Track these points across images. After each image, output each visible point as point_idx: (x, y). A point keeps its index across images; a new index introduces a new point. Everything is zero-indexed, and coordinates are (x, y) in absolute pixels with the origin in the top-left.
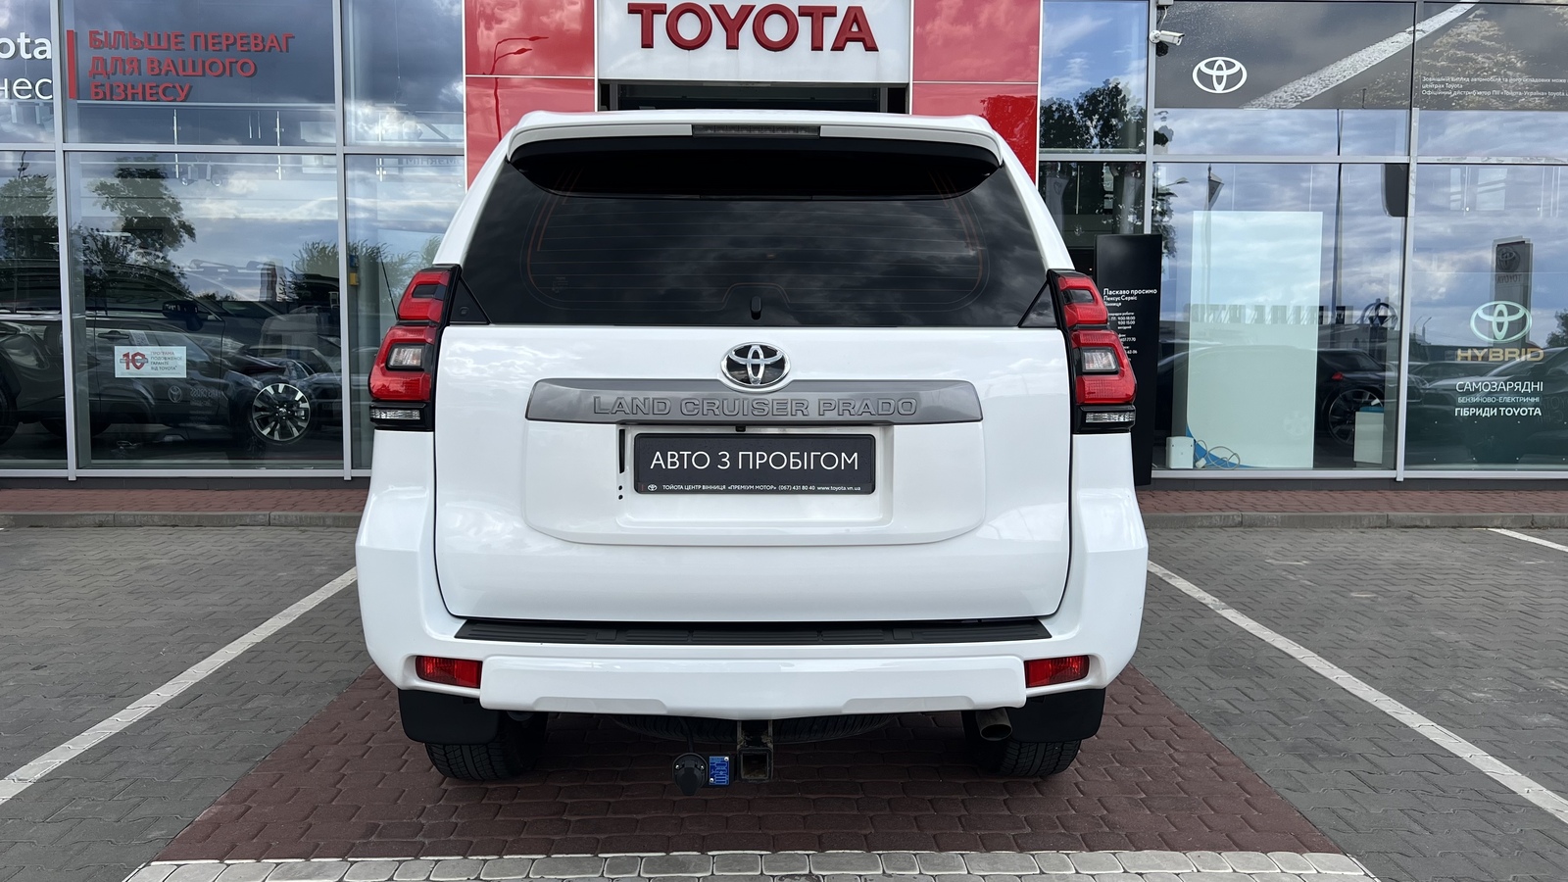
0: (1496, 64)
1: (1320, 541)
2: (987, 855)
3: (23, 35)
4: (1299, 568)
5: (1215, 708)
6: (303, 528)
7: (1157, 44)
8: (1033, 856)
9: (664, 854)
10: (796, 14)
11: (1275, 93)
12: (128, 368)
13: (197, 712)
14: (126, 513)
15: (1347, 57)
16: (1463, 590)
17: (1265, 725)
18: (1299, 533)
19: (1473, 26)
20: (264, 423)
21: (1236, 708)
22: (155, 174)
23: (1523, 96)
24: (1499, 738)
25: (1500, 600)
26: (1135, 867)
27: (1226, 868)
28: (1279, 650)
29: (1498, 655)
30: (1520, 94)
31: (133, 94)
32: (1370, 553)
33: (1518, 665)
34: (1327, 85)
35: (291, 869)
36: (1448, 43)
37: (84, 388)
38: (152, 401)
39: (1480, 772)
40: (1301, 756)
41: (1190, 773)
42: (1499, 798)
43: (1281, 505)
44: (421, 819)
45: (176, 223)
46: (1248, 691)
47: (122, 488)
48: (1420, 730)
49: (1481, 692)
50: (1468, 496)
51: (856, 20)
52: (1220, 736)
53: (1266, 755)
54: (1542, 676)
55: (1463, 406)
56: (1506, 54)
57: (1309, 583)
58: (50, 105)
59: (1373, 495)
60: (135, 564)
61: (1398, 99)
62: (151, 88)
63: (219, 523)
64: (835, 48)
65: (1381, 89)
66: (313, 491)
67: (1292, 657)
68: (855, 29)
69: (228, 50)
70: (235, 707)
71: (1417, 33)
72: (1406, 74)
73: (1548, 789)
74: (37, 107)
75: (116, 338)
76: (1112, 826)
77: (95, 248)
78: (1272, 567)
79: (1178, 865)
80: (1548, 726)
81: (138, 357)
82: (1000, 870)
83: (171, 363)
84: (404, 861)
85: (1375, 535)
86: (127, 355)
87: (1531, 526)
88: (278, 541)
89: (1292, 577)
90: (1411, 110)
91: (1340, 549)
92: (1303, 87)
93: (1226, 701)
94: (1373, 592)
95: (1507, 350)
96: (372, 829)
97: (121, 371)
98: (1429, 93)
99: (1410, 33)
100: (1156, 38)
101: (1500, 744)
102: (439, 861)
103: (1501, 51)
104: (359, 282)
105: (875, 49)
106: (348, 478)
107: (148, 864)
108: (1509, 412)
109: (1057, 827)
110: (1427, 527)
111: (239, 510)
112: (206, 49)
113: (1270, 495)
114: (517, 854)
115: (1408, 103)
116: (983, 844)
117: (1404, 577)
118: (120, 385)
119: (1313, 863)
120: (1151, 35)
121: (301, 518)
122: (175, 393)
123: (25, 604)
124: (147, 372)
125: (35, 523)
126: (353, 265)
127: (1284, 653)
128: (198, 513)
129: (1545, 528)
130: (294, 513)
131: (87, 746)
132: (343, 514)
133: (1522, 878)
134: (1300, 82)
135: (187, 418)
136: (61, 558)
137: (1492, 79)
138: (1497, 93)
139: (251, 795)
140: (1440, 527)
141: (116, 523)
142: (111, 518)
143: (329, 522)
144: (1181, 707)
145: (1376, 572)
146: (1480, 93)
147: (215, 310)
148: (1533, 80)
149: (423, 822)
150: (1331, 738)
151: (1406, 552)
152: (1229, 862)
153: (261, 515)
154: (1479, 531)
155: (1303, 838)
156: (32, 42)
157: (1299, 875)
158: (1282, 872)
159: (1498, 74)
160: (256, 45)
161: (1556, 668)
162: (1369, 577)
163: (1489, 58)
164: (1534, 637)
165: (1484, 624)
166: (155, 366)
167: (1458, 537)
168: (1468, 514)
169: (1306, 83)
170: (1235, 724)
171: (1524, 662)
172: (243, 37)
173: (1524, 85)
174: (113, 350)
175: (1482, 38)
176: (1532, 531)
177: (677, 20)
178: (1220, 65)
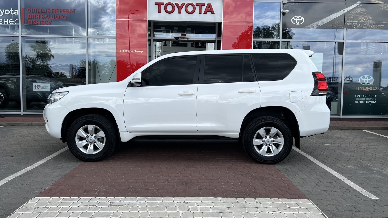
0: (365, 18)
2: (226, 198)
3: (12, 9)
4: (313, 138)
5: (286, 168)
7: (283, 13)
8: (236, 199)
9: (152, 197)
10: (195, 5)
11: (311, 25)
12: (36, 89)
13: (48, 166)
14: (34, 123)
15: (328, 16)
16: (352, 144)
17: (297, 172)
19: (359, 9)
21: (291, 168)
22: (45, 43)
23: (372, 26)
24: (351, 176)
25: (360, 146)
26: (259, 201)
27: (280, 202)
28: (304, 156)
29: (356, 158)
31: (38, 23)
32: (331, 135)
33: (360, 160)
34: (324, 23)
35: (66, 199)
36: (353, 13)
37: (25, 93)
38: (41, 96)
39: (345, 183)
40: (304, 179)
41: (277, 182)
42: (348, 188)
45: (50, 55)
46: (294, 165)
47: (33, 117)
48: (333, 174)
49: (350, 166)
50: (358, 122)
51: (209, 7)
52: (286, 174)
53: (295, 178)
54: (365, 163)
55: (357, 100)
56: (367, 16)
57: (315, 142)
58: (18, 26)
59: (334, 122)
60: (36, 134)
61: (341, 26)
62: (42, 22)
64: (204, 13)
65: (337, 24)
67: (307, 158)
68: (209, 9)
69: (60, 13)
71: (346, 10)
72: (343, 20)
73: (360, 187)
74: (15, 26)
75: (33, 82)
76: (256, 193)
77: (30, 61)
78: (307, 138)
79: (269, 201)
80: (364, 173)
82: (228, 201)
83: (46, 87)
84: (92, 198)
85: (334, 131)
86: (36, 85)
89: (311, 140)
90: (344, 29)
92: (318, 23)
93: (289, 167)
94: (330, 144)
95: (368, 87)
96: (85, 191)
97: (34, 89)
98: (349, 25)
99: (344, 10)
100: (282, 11)
102: (100, 198)
104: (91, 68)
105: (214, 14)
107: (34, 198)
108: (368, 102)
109: (243, 193)
110: (347, 129)
112: (55, 13)
114: (118, 197)
115: (343, 27)
117: (338, 140)
118: (34, 93)
119: (301, 201)
120: (281, 11)
122: (47, 94)
123: (9, 143)
124: (40, 89)
125: (13, 125)
126: (89, 64)
129: (375, 130)
131: (22, 173)
134: (317, 22)
136: (18, 133)
137: (364, 22)
138: (365, 25)
139: (59, 184)
140: (350, 129)
141: (32, 125)
142: (31, 124)
145: (332, 139)
146: (361, 25)
148: (374, 22)
149: (97, 190)
151: (340, 135)
154: (359, 130)
155: (299, 196)
156: (14, 11)
157: (297, 204)
158: (293, 203)
159: (365, 20)
160: (67, 12)
161: (369, 161)
162: (330, 140)
163: (363, 17)
164: (366, 154)
165: (355, 151)
166: (42, 88)
167: (354, 132)
168: (357, 126)
169: (319, 22)
170: (290, 172)
171: (362, 160)
172: (64, 10)
173: (372, 23)
174: (32, 84)
175: (362, 12)
176: (372, 131)
177: (167, 7)
178: (298, 18)
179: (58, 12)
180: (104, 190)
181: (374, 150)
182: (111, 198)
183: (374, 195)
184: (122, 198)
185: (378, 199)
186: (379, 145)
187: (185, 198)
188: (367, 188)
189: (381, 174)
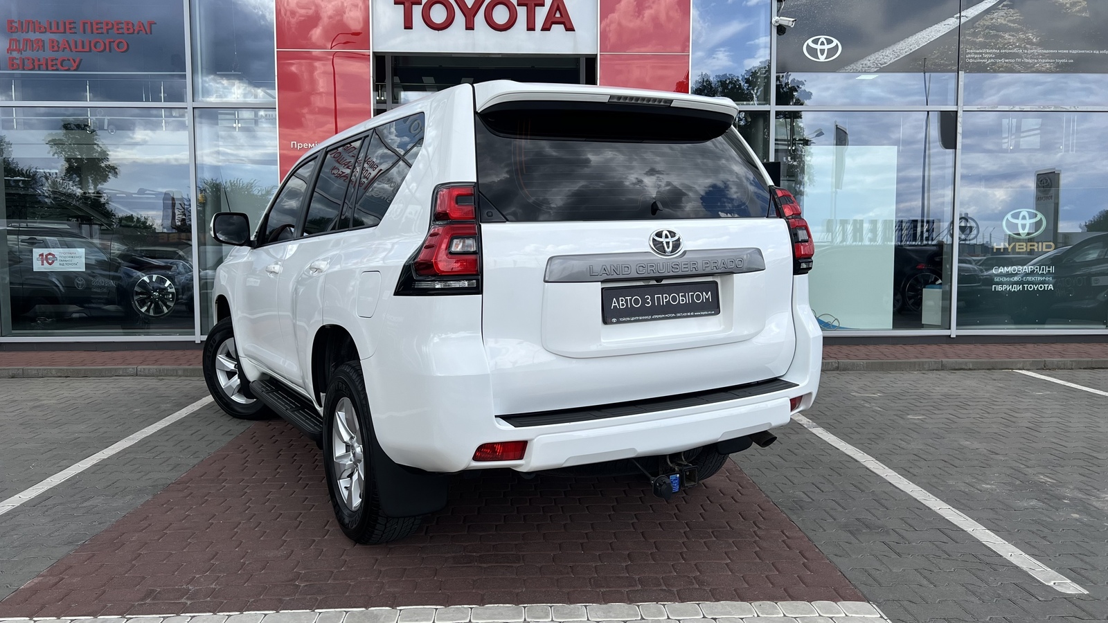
0: (1019, 40)
1: (893, 380)
2: (605, 606)
4: (873, 399)
5: (794, 497)
6: (161, 378)
7: (778, 27)
8: (638, 606)
9: (364, 609)
10: (516, 5)
11: (862, 62)
12: (43, 264)
13: (45, 509)
14: (33, 368)
15: (912, 35)
16: (988, 413)
17: (827, 509)
18: (878, 375)
19: (1002, 13)
20: (142, 303)
21: (809, 497)
23: (1038, 63)
24: (996, 517)
25: (1014, 419)
26: (712, 613)
27: (779, 613)
28: (848, 456)
29: (1006, 458)
30: (1036, 61)
31: (39, 65)
32: (927, 388)
33: (1018, 464)
34: (899, 56)
36: (985, 25)
38: (61, 288)
39: (978, 541)
40: (851, 532)
41: (764, 544)
42: (988, 560)
43: (867, 355)
44: (189, 585)
46: (820, 486)
47: (21, 350)
48: (939, 512)
49: (987, 484)
50: (1001, 348)
51: (558, 9)
52: (794, 518)
53: (825, 531)
54: (1035, 472)
55: (998, 283)
56: (1025, 33)
57: (879, 409)
59: (934, 348)
60: (30, 404)
61: (949, 65)
62: (52, 61)
63: (100, 374)
64: (543, 29)
65: (937, 58)
66: (173, 352)
67: (857, 461)
68: (558, 15)
69: (108, 33)
70: (74, 505)
71: (962, 18)
72: (955, 47)
73: (1026, 553)
75: (34, 243)
76: (701, 583)
78: (855, 398)
79: (744, 611)
80: (1033, 508)
81: (49, 257)
82: (611, 617)
83: (75, 260)
84: (168, 617)
85: (933, 375)
86: (42, 255)
87: (1044, 368)
88: (140, 387)
89: (867, 405)
90: (958, 73)
91: (905, 385)
92: (881, 57)
93: (803, 492)
94: (923, 415)
95: (1029, 244)
96: (150, 594)
97: (38, 266)
98: (971, 61)
99: (957, 18)
100: (776, 22)
101: (996, 521)
102: (194, 616)
103: (1022, 30)
105: (572, 29)
106: (198, 341)
108: (1031, 287)
109: (660, 585)
110: (970, 369)
111: (115, 365)
112: (92, 33)
113: (861, 348)
114: (254, 610)
115: (956, 68)
116: (603, 598)
117: (948, 404)
118: (37, 277)
119: (844, 609)
120: (773, 20)
121: (160, 370)
122: (80, 282)
124: (56, 267)
127: (852, 458)
128: (84, 367)
129: (1054, 369)
130: (155, 367)
132: (191, 367)
133: (996, 619)
134: (880, 53)
135: (89, 300)
137: (1015, 50)
138: (1019, 60)
139: (66, 570)
140: (979, 370)
141: (24, 375)
142: (21, 372)
143: (180, 373)
144: (769, 497)
145: (929, 401)
146: (1007, 61)
147: (106, 222)
148: (1045, 51)
149: (190, 588)
150: (874, 518)
151: (952, 387)
152: (782, 609)
153: (131, 369)
154: (1007, 372)
155: (839, 591)
157: (831, 618)
158: (820, 615)
159: (1019, 47)
160: (128, 29)
161: (1046, 467)
162: (922, 405)
163: (1013, 36)
164: (1034, 445)
165: (999, 437)
166: (61, 262)
167: (991, 376)
168: (1000, 360)
169: (884, 54)
170: (807, 509)
171: (1024, 462)
172: (118, 23)
173: (1038, 55)
174: (31, 251)
175: (1008, 21)
176: (1044, 372)
177: (430, 9)
178: (823, 42)
179: (100, 31)
180: (213, 586)
181: (1058, 430)
182: (229, 616)
183: (1073, 580)
184: (266, 615)
185: (1086, 592)
186: (1069, 417)
187: (471, 608)
188: (1049, 558)
189: (1085, 508)
